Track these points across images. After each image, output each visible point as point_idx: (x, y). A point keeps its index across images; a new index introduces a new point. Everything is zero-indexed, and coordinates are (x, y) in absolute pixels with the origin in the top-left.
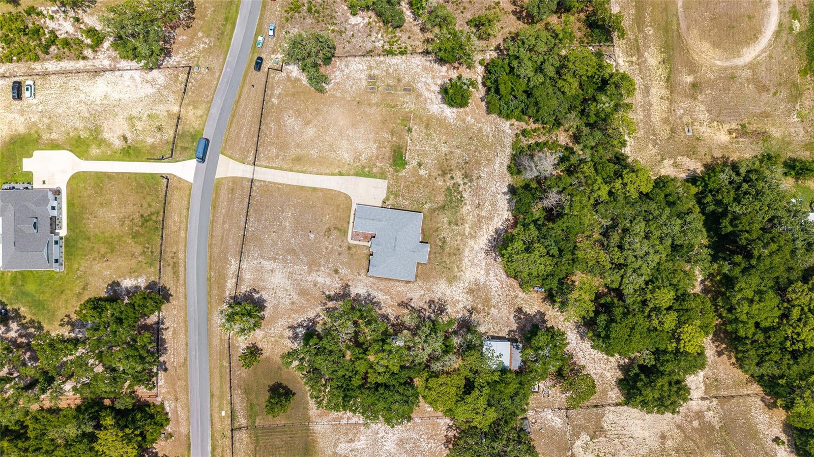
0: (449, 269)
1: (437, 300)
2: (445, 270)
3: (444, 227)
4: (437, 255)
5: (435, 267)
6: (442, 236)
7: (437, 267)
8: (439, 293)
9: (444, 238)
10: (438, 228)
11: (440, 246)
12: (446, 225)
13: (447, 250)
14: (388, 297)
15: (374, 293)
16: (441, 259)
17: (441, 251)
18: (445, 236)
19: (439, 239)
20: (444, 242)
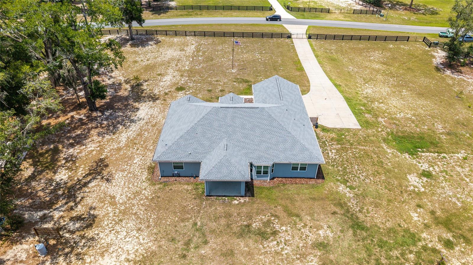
0: (184, 256)
1: (90, 233)
2: (180, 245)
3: (306, 231)
4: (223, 221)
5: (188, 219)
6: (277, 227)
7: (189, 224)
8: (112, 236)
9: (275, 233)
10: (298, 216)
11: (248, 226)
12: (312, 237)
13: (241, 245)
14: (122, 144)
15: (134, 128)
16: (213, 232)
17: (236, 229)
18: (283, 237)
19: (269, 221)
20: (262, 235)
